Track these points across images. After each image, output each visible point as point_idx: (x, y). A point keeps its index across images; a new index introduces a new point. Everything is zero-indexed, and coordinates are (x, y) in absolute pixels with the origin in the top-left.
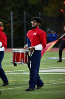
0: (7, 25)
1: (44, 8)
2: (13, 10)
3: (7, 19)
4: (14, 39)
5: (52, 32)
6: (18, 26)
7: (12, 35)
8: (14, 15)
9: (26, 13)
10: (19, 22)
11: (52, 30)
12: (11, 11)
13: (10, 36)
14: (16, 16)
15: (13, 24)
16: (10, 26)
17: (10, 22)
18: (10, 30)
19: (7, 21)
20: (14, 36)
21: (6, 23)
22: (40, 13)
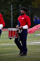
0: (9, 14)
1: (32, 3)
2: (12, 3)
3: (8, 10)
4: (13, 22)
5: (37, 18)
6: (16, 14)
7: (12, 20)
8: (13, 7)
9: (21, 6)
10: (17, 11)
11: (38, 17)
12: (11, 4)
13: (11, 21)
14: (15, 8)
15: (13, 13)
16: (11, 14)
17: (11, 12)
18: (11, 17)
19: (9, 11)
20: (13, 21)
21: (8, 12)
22: (30, 6)
